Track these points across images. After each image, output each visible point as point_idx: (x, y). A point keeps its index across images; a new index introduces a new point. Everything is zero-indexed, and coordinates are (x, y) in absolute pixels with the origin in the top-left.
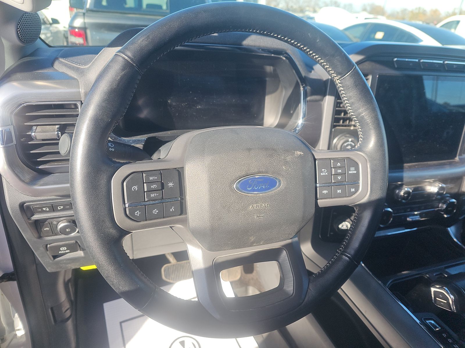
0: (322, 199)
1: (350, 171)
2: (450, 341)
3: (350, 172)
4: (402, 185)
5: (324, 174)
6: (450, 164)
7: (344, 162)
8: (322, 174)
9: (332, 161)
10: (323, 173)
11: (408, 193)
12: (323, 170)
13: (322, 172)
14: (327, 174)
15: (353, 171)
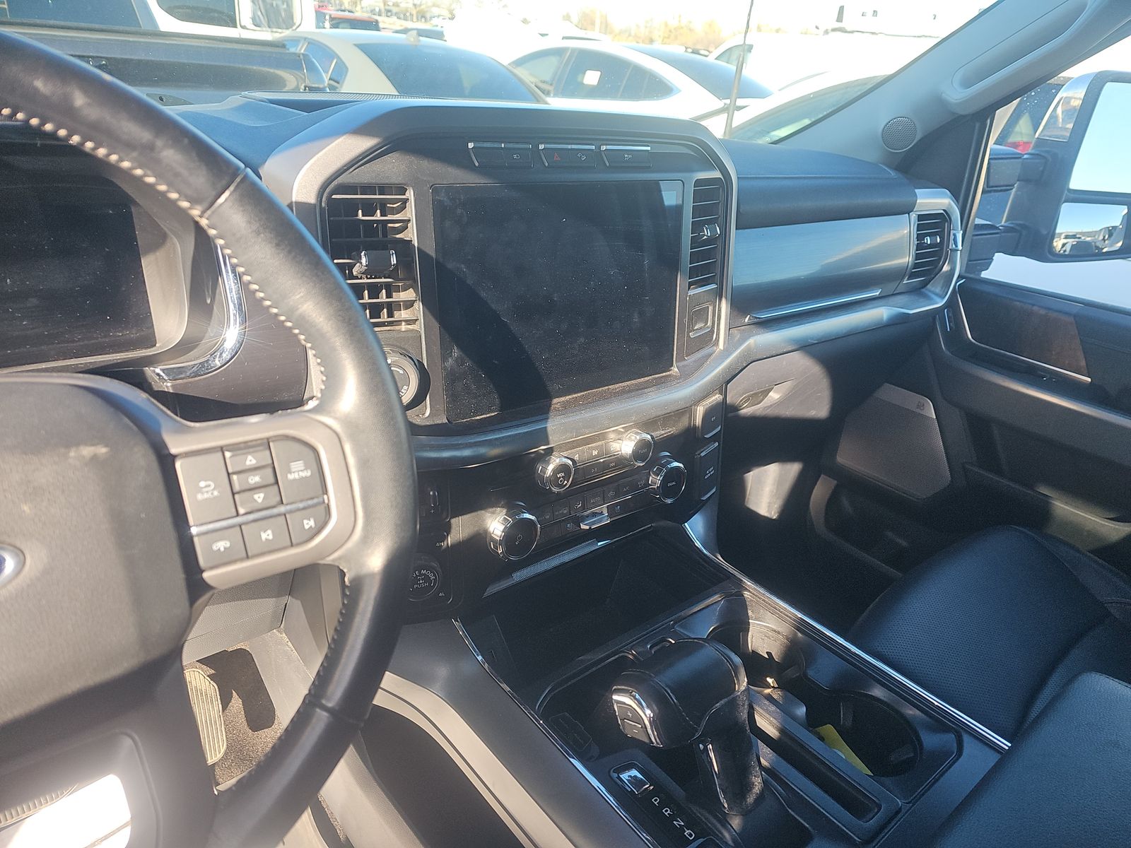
0: (212, 568)
1: (291, 473)
2: (666, 814)
3: (291, 477)
4: (550, 451)
5: (206, 496)
6: (659, 383)
7: (268, 452)
8: (200, 497)
9: (228, 454)
10: (203, 493)
11: (563, 468)
12: (202, 484)
13: (200, 490)
14: (216, 493)
15: (300, 472)
